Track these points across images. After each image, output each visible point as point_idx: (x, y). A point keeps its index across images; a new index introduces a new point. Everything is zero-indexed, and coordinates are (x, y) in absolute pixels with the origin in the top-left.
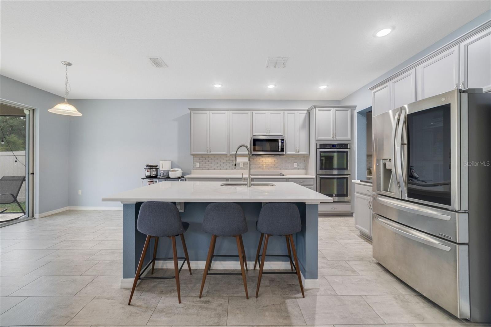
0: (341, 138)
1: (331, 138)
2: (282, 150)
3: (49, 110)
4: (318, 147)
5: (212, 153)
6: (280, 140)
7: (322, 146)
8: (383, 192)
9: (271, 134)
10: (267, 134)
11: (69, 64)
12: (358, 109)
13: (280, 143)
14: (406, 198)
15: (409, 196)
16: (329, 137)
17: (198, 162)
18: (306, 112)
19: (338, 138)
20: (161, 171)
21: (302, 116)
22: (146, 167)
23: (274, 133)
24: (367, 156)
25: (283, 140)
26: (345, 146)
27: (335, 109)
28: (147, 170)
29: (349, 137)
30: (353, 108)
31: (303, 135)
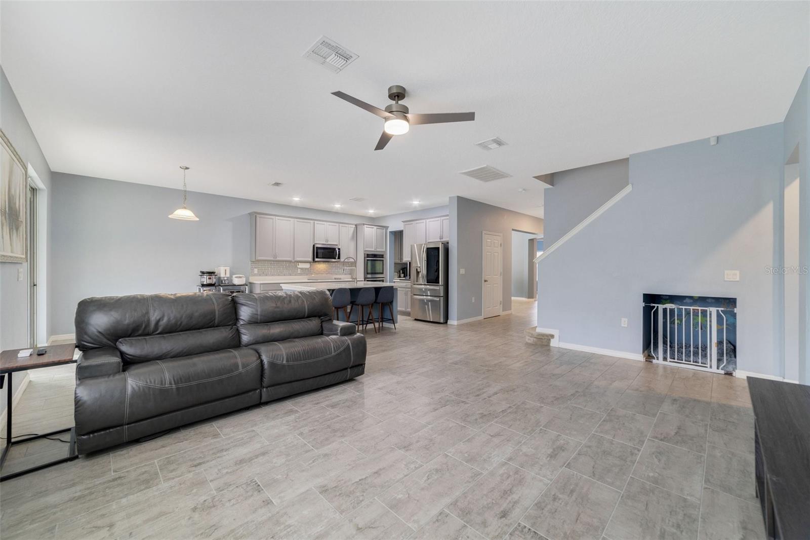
0: (379, 251)
1: (373, 250)
2: (339, 258)
3: (170, 216)
4: (366, 256)
5: (278, 259)
6: (337, 249)
7: (368, 256)
8: (416, 283)
9: (329, 243)
10: (325, 243)
11: (187, 168)
12: (390, 230)
13: (337, 252)
14: (427, 284)
15: (427, 282)
16: (372, 249)
17: (256, 268)
18: (354, 226)
19: (378, 250)
20: (224, 277)
21: (352, 229)
22: (201, 274)
23: (332, 242)
24: (395, 263)
25: (339, 249)
26: (382, 256)
27: (376, 227)
28: (208, 277)
29: (384, 250)
30: (387, 228)
31: (352, 245)
